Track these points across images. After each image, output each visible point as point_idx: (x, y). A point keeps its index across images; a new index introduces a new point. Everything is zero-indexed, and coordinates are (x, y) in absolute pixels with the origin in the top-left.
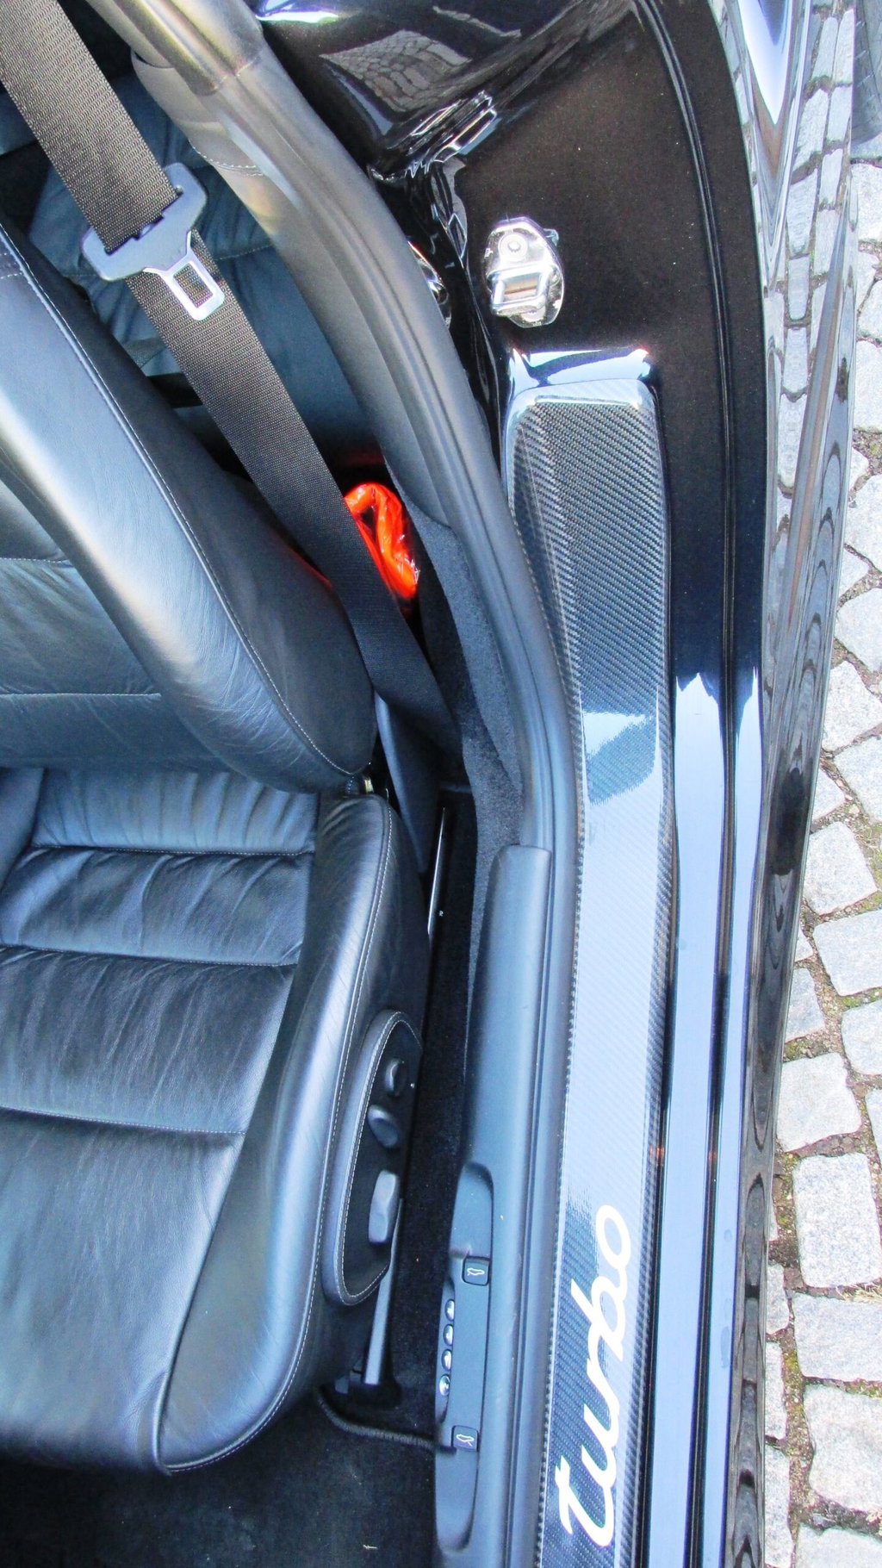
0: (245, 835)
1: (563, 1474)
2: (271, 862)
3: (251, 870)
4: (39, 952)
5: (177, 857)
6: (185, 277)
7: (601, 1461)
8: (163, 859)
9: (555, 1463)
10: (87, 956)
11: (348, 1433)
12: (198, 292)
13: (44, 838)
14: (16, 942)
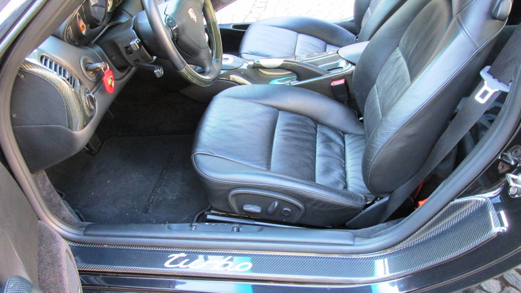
0: (352, 177)
1: (183, 255)
2: (345, 184)
3: (342, 180)
4: (316, 135)
5: (344, 164)
6: (486, 93)
7: (186, 264)
8: (343, 161)
9: (186, 253)
10: (316, 146)
11: (194, 217)
12: (483, 96)
13: (346, 136)
14: (318, 130)
